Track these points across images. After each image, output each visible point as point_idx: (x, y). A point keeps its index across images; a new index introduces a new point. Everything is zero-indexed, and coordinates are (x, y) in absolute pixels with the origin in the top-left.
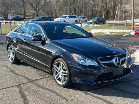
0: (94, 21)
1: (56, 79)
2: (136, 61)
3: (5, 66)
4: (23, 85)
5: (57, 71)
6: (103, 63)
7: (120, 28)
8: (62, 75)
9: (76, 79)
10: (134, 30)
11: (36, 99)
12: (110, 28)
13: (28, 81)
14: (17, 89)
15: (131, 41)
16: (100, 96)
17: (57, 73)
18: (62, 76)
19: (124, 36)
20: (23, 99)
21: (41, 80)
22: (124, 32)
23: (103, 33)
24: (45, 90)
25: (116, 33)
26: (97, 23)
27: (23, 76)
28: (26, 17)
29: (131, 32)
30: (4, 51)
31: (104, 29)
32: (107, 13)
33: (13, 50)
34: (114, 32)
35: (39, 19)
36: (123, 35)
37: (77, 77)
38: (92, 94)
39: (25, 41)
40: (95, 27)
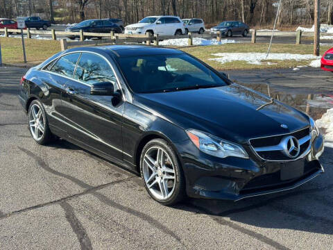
0: (222, 29)
1: (149, 186)
2: (327, 137)
3: (23, 150)
4: (73, 199)
5: (151, 167)
6: (258, 152)
7: (285, 49)
8: (162, 178)
9: (196, 188)
10: (318, 54)
11: (108, 236)
12: (261, 48)
13: (82, 190)
14: (59, 209)
15: (311, 85)
16: (252, 228)
17: (151, 172)
18: (163, 181)
19: (295, 69)
20: (77, 236)
21: (113, 187)
22: (294, 61)
23: (245, 62)
24: (126, 214)
25: (276, 61)
26: (229, 35)
27: (68, 177)
28: (56, 19)
29: (311, 60)
30: (14, 112)
31: (246, 52)
32: (252, 9)
33: (40, 112)
34: (270, 61)
35: (88, 25)
36: (292, 68)
37: (200, 185)
38: (235, 222)
39: (71, 92)
40: (224, 45)
